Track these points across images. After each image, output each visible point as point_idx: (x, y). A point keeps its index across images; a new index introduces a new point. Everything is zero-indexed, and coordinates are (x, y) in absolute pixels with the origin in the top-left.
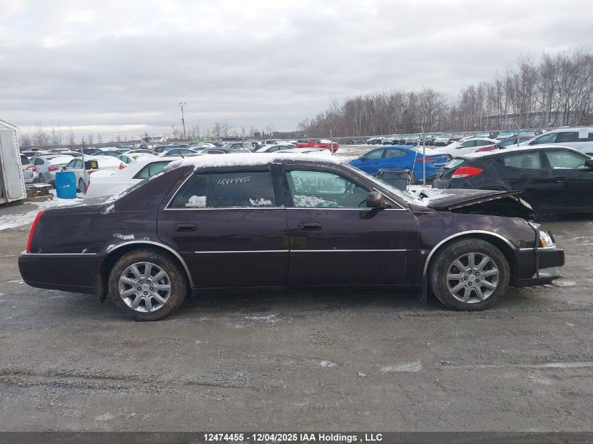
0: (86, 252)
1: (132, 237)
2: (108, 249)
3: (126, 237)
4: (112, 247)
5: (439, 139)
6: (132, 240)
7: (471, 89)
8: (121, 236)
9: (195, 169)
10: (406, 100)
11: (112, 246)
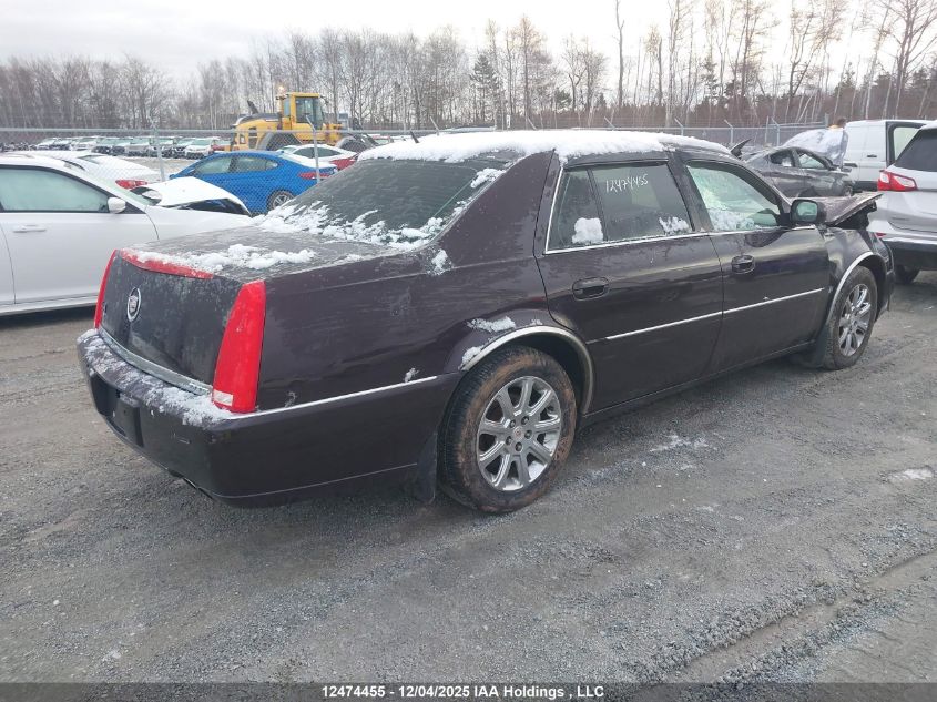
0: (412, 379)
1: (507, 323)
2: (465, 359)
3: (498, 325)
4: (473, 354)
5: (192, 147)
6: (511, 330)
7: (215, 65)
8: (485, 325)
9: (564, 160)
10: (96, 75)
11: (474, 350)
